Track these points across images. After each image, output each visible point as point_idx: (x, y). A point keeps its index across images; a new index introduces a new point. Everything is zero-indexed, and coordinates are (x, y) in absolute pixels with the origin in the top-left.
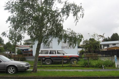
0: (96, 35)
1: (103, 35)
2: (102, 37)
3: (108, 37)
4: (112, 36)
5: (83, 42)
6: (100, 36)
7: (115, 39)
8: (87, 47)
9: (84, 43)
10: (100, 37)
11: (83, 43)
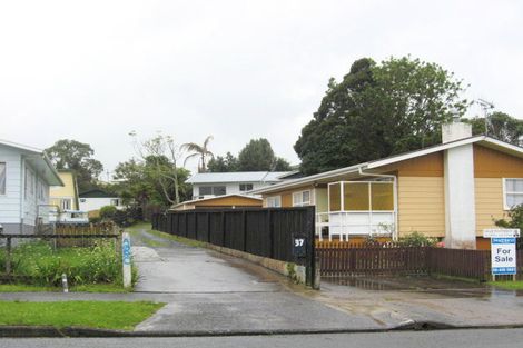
0: (166, 140)
1: (205, 144)
2: (201, 150)
3: (229, 154)
4: (244, 150)
5: (117, 171)
6: (192, 146)
7: (255, 165)
8: (128, 191)
9: (121, 176)
10: (194, 152)
11: (115, 174)
